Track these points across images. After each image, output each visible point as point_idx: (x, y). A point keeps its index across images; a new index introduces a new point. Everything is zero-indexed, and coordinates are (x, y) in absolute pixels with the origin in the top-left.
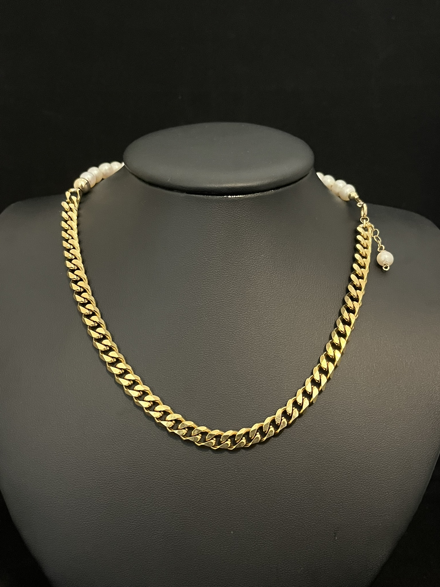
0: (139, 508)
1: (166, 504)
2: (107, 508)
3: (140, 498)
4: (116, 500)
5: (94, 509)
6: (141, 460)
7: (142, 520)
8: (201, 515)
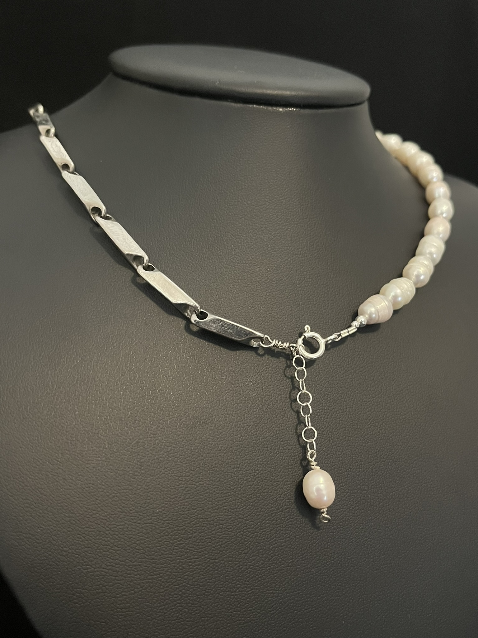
0: (240, 567)
1: (279, 554)
2: (194, 578)
3: (241, 551)
4: (206, 561)
5: (174, 582)
6: (233, 493)
7: (248, 585)
8: (328, 562)
